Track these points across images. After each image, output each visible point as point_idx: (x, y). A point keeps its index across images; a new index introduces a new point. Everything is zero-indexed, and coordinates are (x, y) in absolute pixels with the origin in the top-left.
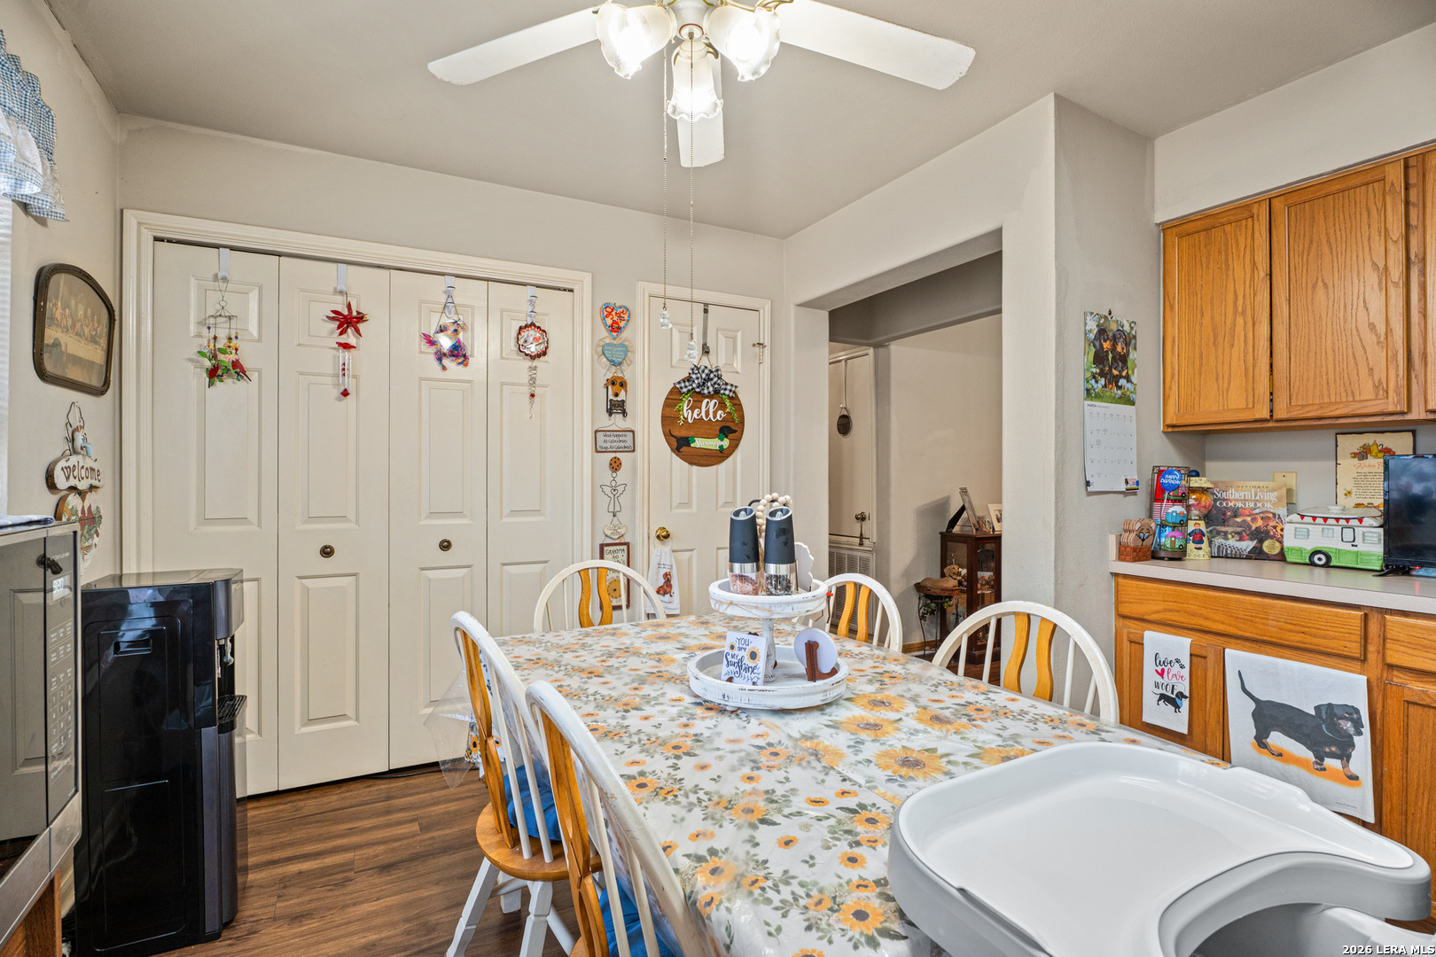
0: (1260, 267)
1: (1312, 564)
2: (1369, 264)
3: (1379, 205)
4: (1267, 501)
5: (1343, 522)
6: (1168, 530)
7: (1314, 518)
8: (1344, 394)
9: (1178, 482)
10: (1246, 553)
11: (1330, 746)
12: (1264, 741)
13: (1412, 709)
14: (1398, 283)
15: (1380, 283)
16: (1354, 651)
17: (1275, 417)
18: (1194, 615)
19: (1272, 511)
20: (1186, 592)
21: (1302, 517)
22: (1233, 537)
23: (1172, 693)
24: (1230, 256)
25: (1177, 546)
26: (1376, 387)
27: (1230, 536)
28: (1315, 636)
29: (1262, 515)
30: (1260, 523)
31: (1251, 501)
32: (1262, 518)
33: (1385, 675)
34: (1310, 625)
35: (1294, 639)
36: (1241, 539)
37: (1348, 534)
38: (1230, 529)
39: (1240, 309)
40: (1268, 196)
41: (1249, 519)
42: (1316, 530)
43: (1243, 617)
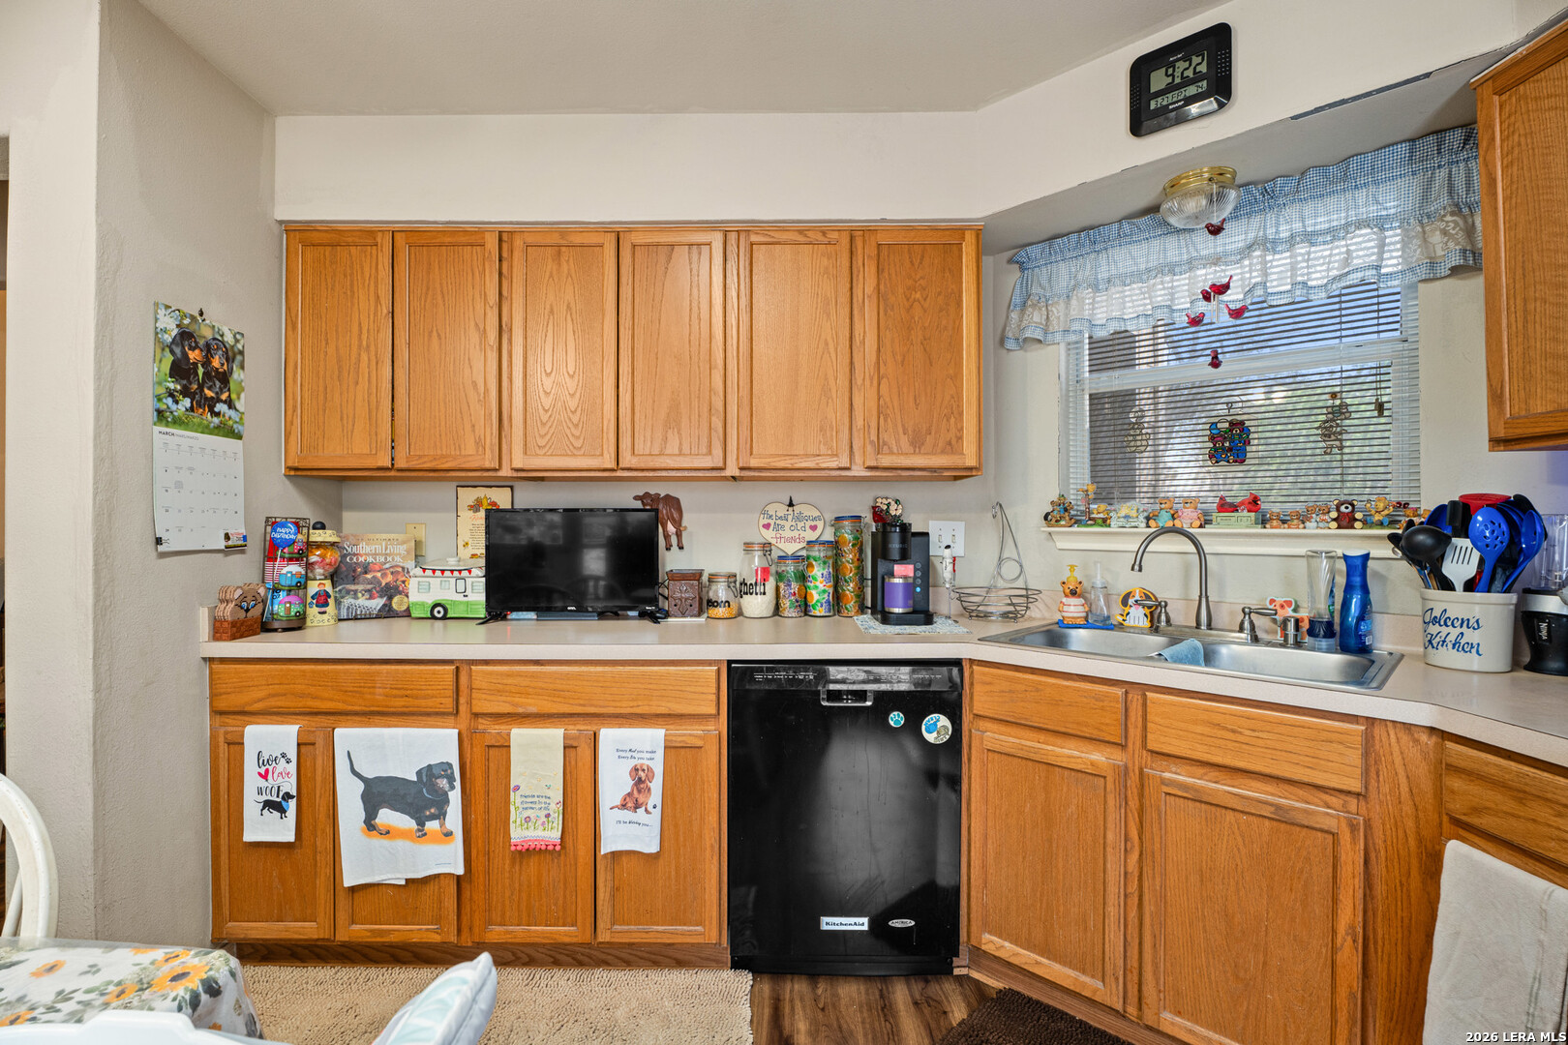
0: (383, 302)
1: (434, 617)
2: (472, 323)
3: (481, 268)
4: (396, 555)
5: (456, 574)
6: (282, 595)
7: (434, 571)
8: (453, 448)
9: (293, 537)
10: (375, 612)
11: (429, 809)
12: (373, 822)
13: (492, 751)
14: (493, 347)
15: (481, 343)
16: (448, 706)
17: (396, 466)
18: (302, 696)
19: (401, 564)
20: (293, 670)
21: (424, 570)
22: (363, 595)
23: (278, 797)
24: (355, 283)
25: (293, 614)
26: (477, 443)
27: (360, 595)
28: (417, 698)
29: (392, 570)
30: (390, 578)
31: (382, 554)
32: (392, 573)
33: (472, 724)
34: (412, 687)
35: (398, 704)
36: (371, 597)
37: (461, 583)
38: (360, 587)
39: (364, 343)
40: (392, 227)
41: (379, 574)
42: (435, 582)
43: (351, 689)
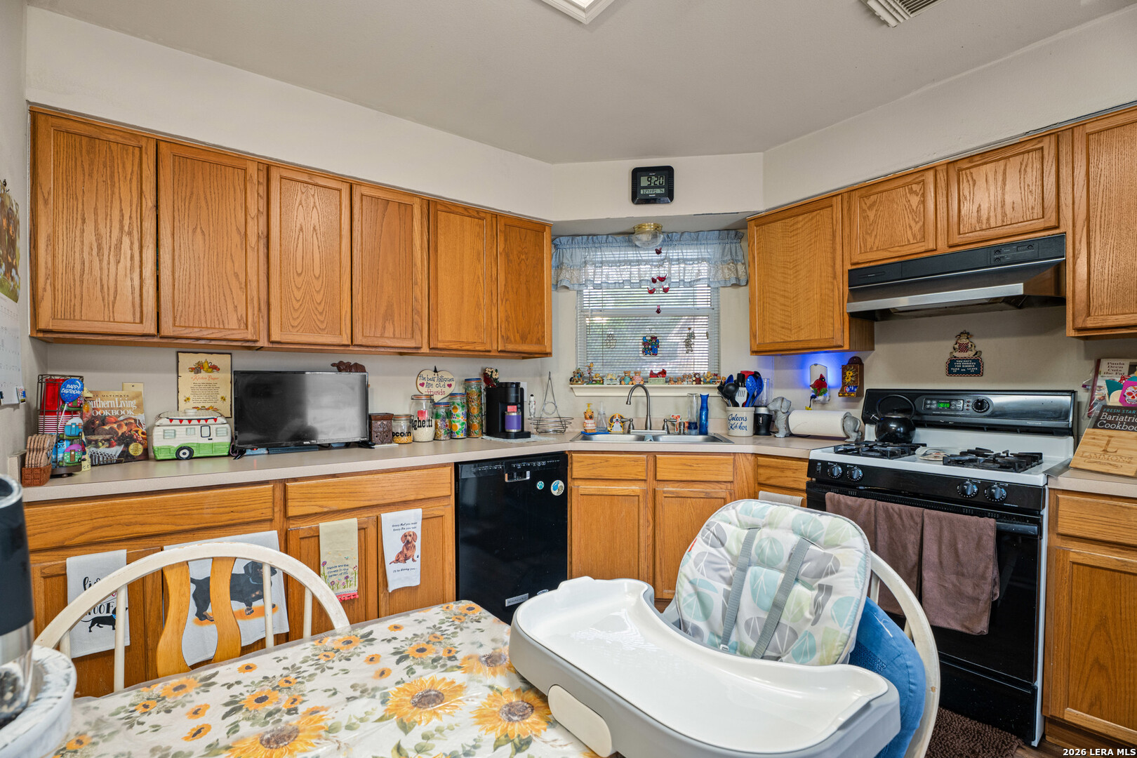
0: (148, 197)
1: (178, 458)
2: (234, 228)
3: (242, 187)
4: (129, 409)
5: (203, 422)
6: (66, 444)
7: (181, 421)
8: (217, 323)
9: (78, 392)
10: (115, 458)
11: (254, 592)
12: (204, 613)
14: (254, 248)
15: (241, 244)
16: (268, 514)
17: (159, 334)
18: (128, 524)
19: (133, 417)
20: (118, 504)
21: (171, 420)
22: (103, 444)
23: (108, 612)
24: (116, 175)
25: (77, 460)
26: (239, 320)
27: (100, 444)
28: (241, 512)
29: (125, 422)
30: (125, 429)
31: (116, 409)
32: (126, 424)
33: (285, 526)
34: (237, 504)
35: (225, 519)
36: (110, 446)
37: (206, 431)
38: (100, 438)
39: (126, 228)
40: (160, 136)
41: (115, 426)
42: (181, 430)
43: (181, 513)
